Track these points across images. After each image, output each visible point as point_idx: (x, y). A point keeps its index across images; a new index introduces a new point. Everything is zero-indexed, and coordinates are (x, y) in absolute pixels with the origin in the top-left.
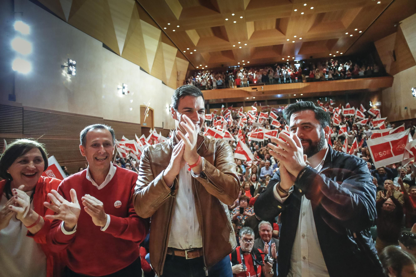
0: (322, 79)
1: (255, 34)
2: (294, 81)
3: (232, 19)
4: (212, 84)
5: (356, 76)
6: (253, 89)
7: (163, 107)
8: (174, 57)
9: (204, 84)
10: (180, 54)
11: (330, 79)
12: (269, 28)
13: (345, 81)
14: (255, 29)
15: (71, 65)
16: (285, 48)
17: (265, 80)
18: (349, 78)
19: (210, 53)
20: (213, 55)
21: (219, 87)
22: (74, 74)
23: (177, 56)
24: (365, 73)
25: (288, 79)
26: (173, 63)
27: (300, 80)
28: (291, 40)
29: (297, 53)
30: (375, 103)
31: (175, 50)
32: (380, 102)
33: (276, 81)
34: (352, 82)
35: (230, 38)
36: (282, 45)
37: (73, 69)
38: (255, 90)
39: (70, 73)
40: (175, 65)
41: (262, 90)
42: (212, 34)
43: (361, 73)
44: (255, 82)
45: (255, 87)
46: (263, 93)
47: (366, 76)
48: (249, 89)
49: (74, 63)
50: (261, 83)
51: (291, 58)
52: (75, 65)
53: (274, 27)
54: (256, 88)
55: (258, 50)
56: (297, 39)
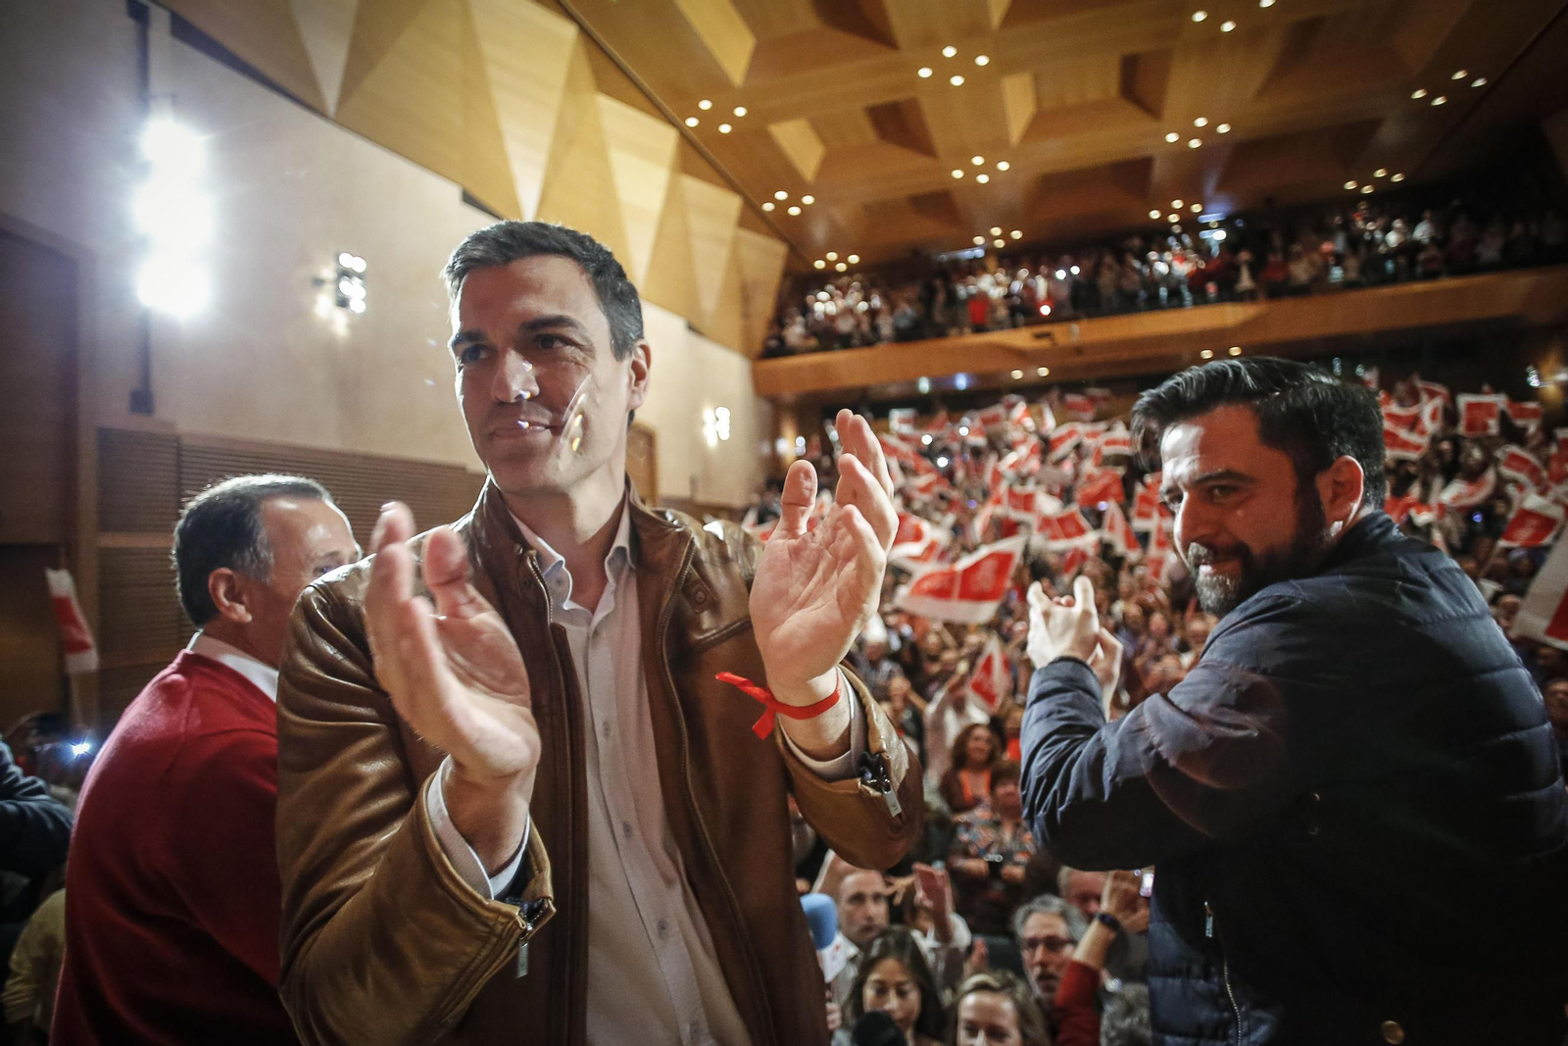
0: (1317, 285)
1: (1041, 124)
2: (1201, 299)
3: (944, 69)
4: (875, 328)
5: (1460, 263)
6: (1038, 336)
7: (691, 421)
8: (728, 229)
9: (845, 326)
10: (751, 218)
11: (1348, 285)
12: (1093, 94)
13: (1419, 287)
14: (1039, 102)
15: (345, 273)
16: (1159, 171)
17: (1082, 301)
18: (1430, 276)
19: (867, 208)
20: (877, 213)
21: (903, 336)
22: (358, 306)
23: (743, 223)
24: (1506, 250)
25: (1175, 294)
27: (1229, 294)
28: (1185, 137)
29: (1210, 186)
30: (1555, 372)
31: (733, 203)
33: (1124, 306)
34: (1446, 291)
35: (939, 142)
36: (1146, 163)
37: (354, 290)
38: (1046, 342)
39: (343, 303)
40: (736, 263)
41: (1075, 339)
42: (870, 135)
43: (1489, 251)
44: (1045, 310)
45: (1046, 329)
46: (1078, 350)
47: (1510, 262)
48: (1021, 338)
49: (358, 265)
50: (1068, 311)
51: (1186, 208)
52: (360, 276)
53: (1114, 89)
54: (1049, 335)
55: (1052, 184)
56: (1210, 130)
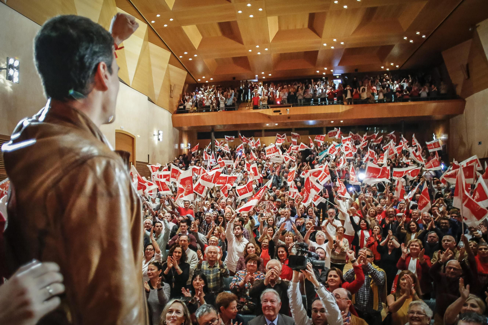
0: (367, 101)
1: (279, 35)
2: (331, 102)
3: (247, 11)
4: (218, 104)
5: (416, 98)
6: (275, 112)
7: (149, 134)
8: (166, 64)
9: (207, 103)
10: (175, 60)
11: (380, 101)
12: (299, 27)
13: (401, 104)
14: (280, 27)
15: (11, 66)
16: (320, 56)
17: (292, 101)
18: (406, 100)
19: (216, 60)
20: (221, 63)
21: (228, 108)
22: (16, 80)
23: (170, 62)
24: (428, 94)
25: (323, 100)
26: (164, 73)
27: (341, 101)
28: (329, 45)
29: (336, 64)
30: (440, 136)
31: (167, 55)
32: (447, 135)
33: (307, 102)
34: (411, 105)
35: (244, 38)
36: (317, 52)
37: (15, 74)
38: (278, 114)
39: (10, 78)
40: (168, 75)
41: (288, 113)
42: (220, 34)
43: (424, 94)
44: (278, 102)
45: (278, 109)
46: (289, 117)
47: (430, 98)
48: (269, 112)
49: (16, 64)
50: (286, 104)
51: (329, 70)
52: (18, 68)
53: (306, 26)
54: (279, 111)
55: (283, 57)
56: (338, 43)
